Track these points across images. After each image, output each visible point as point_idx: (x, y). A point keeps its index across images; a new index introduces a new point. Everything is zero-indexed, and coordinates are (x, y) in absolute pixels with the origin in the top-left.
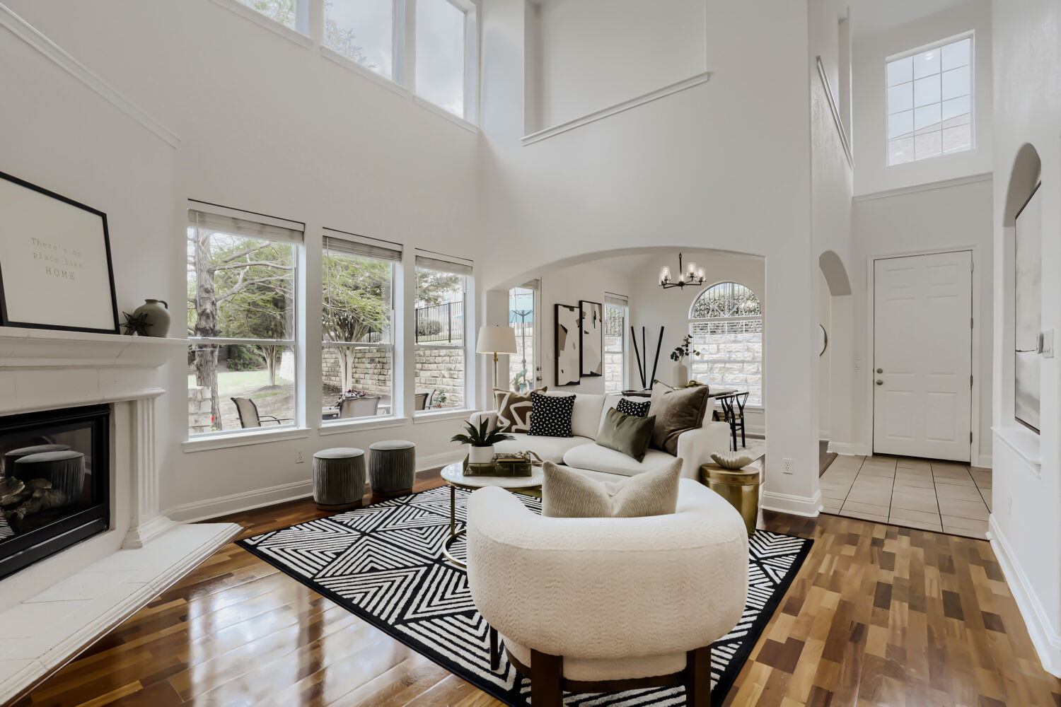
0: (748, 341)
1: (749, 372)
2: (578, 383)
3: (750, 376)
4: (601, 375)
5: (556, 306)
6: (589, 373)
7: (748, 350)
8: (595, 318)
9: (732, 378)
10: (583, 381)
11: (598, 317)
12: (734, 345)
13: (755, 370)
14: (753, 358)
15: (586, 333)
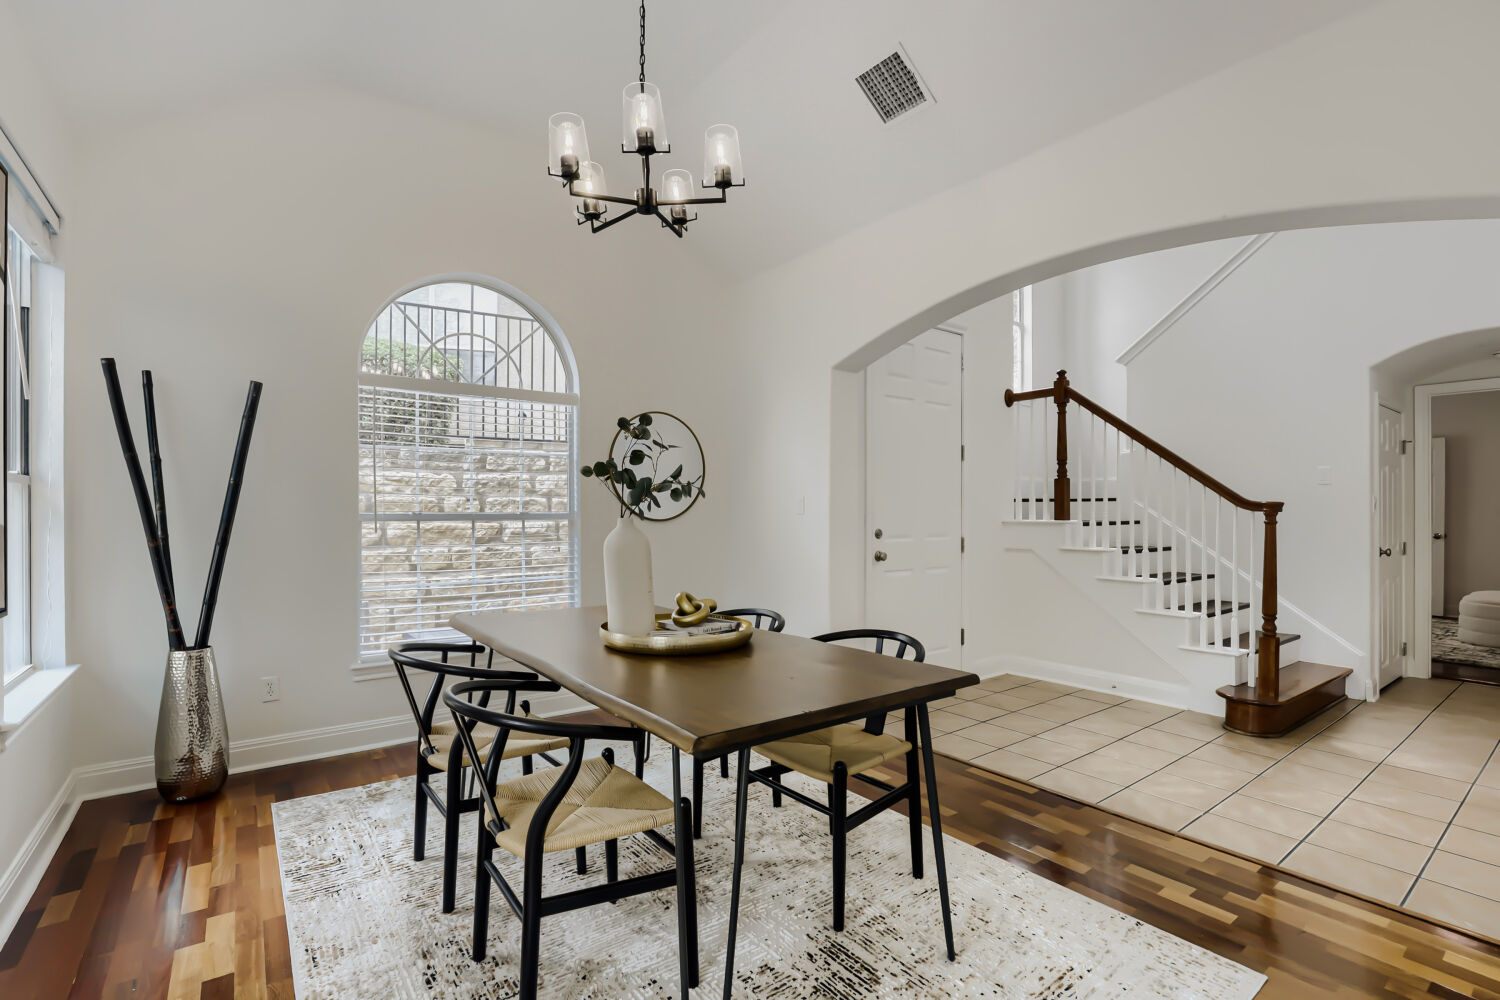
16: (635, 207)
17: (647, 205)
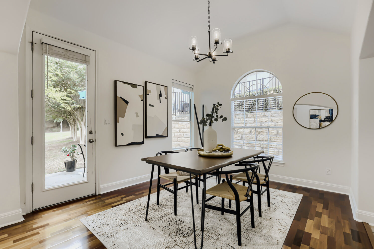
0: (271, 116)
1: (273, 134)
2: (142, 143)
3: (273, 137)
4: (167, 137)
5: (115, 82)
6: (155, 135)
7: (272, 121)
8: (160, 96)
9: (262, 137)
10: (147, 141)
11: (164, 95)
12: (263, 119)
13: (275, 133)
14: (275, 125)
15: (150, 105)
16: (208, 56)
17: (210, 56)
